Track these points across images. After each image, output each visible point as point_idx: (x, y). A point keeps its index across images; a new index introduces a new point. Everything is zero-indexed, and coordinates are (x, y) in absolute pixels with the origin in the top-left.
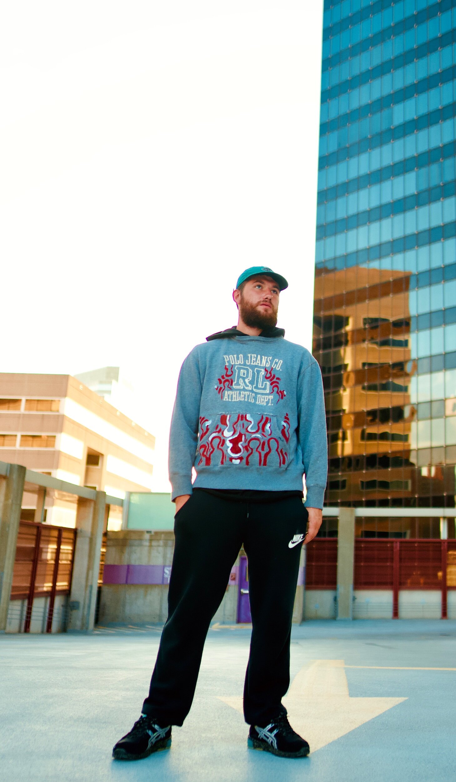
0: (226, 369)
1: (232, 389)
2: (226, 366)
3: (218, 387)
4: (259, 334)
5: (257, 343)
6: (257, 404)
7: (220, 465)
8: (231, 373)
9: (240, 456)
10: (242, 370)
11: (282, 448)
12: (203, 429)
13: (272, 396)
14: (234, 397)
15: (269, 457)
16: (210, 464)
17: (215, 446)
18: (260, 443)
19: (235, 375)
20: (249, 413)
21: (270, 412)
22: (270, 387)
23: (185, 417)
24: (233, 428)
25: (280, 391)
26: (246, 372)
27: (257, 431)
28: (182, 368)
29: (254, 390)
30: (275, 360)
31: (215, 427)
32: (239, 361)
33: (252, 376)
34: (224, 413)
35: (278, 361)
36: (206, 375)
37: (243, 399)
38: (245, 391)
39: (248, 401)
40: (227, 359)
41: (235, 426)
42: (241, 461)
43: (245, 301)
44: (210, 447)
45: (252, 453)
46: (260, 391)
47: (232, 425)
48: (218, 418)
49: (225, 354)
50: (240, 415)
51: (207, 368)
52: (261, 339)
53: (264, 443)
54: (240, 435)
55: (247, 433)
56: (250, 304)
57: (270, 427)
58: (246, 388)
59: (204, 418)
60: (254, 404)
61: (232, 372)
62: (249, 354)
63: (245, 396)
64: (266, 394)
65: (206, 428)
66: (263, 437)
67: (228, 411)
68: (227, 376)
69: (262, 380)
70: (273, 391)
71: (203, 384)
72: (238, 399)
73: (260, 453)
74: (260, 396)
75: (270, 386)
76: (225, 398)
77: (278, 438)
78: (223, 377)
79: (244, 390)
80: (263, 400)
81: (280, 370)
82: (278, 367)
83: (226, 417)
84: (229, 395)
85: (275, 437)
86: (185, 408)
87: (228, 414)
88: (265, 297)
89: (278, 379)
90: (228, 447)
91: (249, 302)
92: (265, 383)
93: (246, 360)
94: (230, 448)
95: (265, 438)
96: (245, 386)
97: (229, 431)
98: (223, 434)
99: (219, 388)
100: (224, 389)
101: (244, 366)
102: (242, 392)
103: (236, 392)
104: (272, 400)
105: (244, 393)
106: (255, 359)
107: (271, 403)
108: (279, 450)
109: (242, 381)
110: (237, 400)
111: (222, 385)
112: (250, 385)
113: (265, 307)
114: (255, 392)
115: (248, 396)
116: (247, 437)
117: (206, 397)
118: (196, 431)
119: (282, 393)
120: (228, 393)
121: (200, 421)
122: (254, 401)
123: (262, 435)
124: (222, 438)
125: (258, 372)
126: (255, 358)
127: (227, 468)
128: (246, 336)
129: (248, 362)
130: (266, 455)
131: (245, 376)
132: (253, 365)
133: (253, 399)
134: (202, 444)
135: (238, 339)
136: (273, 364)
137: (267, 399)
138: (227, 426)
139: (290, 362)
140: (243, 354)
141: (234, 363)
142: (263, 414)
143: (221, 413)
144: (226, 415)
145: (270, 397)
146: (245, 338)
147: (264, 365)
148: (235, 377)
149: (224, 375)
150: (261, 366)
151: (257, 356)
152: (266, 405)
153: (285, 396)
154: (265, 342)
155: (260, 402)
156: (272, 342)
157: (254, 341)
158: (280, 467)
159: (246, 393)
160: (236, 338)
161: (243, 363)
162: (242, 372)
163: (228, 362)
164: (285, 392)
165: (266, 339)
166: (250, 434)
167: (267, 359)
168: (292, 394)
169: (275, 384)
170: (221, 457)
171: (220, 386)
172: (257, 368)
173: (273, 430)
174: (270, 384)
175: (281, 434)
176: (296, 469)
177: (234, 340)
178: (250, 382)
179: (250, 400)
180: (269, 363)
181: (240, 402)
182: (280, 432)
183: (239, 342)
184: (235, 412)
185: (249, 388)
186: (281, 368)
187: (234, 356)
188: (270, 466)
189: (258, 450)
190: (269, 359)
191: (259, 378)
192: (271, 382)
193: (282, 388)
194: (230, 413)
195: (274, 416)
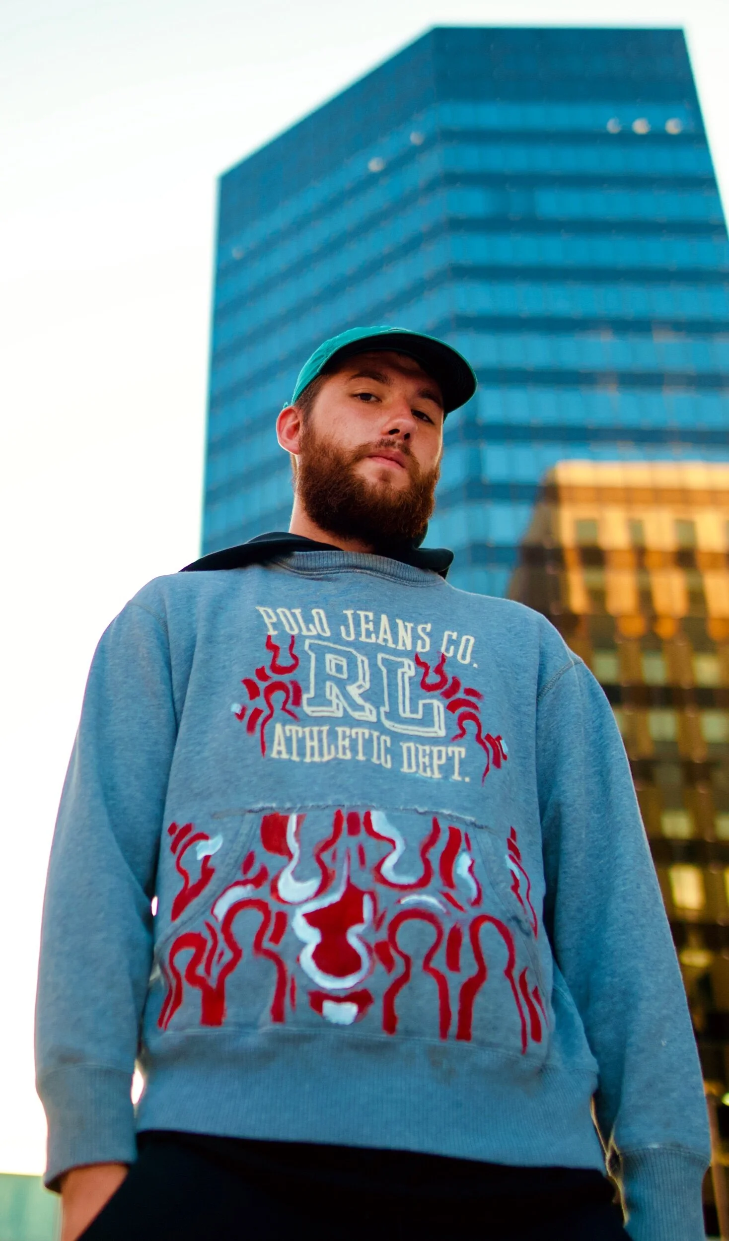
0: (271, 646)
1: (300, 716)
2: (269, 637)
3: (244, 710)
6: (405, 777)
7: (267, 1025)
8: (291, 662)
9: (359, 988)
10: (329, 657)
11: (524, 965)
12: (189, 872)
13: (463, 751)
14: (312, 748)
15: (479, 1000)
16: (224, 1020)
17: (245, 941)
18: (440, 933)
19: (309, 669)
20: (382, 807)
21: (465, 810)
22: (447, 718)
23: (114, 826)
24: (316, 865)
25: (488, 737)
26: (344, 663)
27: (423, 882)
28: (102, 652)
29: (388, 724)
30: (447, 633)
31: (242, 860)
32: (315, 627)
33: (372, 674)
34: (274, 805)
35: (459, 637)
36: (193, 670)
37: (348, 752)
38: (351, 727)
40: (270, 617)
41: (326, 857)
42: (361, 1010)
44: (222, 944)
45: (405, 978)
46: (410, 728)
47: (311, 851)
48: (251, 827)
49: (261, 604)
50: (345, 814)
51: (199, 644)
52: (387, 568)
53: (456, 934)
54: (353, 896)
55: (380, 889)
56: (333, 451)
57: (470, 869)
58: (356, 715)
59: (188, 828)
60: (395, 775)
61: (295, 657)
62: (347, 608)
63: (354, 742)
64: (434, 741)
65: (200, 866)
66: (450, 905)
67: (291, 800)
68: (276, 669)
69: (411, 693)
70: (463, 731)
71: (182, 706)
72: (329, 753)
73: (442, 981)
74: (411, 745)
75: (445, 713)
76: (276, 748)
77: (509, 920)
78: (261, 675)
79: (348, 721)
80: (427, 760)
81: (471, 664)
82: (463, 657)
83: (286, 819)
84: (288, 740)
85: (497, 916)
86: (113, 789)
87: (290, 810)
89: (469, 692)
90: (303, 945)
91: (329, 445)
92: (424, 705)
93: (339, 625)
94: (310, 949)
95: (458, 914)
96: (349, 709)
97: (298, 877)
98: (274, 890)
99: (249, 713)
100: (270, 716)
101: (335, 642)
102: (340, 730)
103: (315, 729)
104: (461, 762)
105: (348, 733)
106: (371, 626)
107: (462, 774)
108: (516, 974)
109: (335, 690)
110: (326, 758)
111: (260, 702)
112: (368, 706)
113: (383, 465)
114: (388, 729)
115: (368, 742)
116: (381, 907)
117: (198, 748)
119: (494, 742)
120: (284, 731)
121: (167, 840)
122: (393, 763)
123: (444, 900)
124: (273, 907)
125: (393, 669)
126: (371, 624)
127: (298, 1039)
128: (334, 552)
129: (348, 634)
130: (470, 989)
131: (345, 676)
132: (368, 644)
133: (389, 757)
134: (183, 931)
135: (301, 564)
136: (441, 646)
137: (440, 757)
138: (290, 856)
139: (500, 643)
140: (322, 608)
141: (295, 632)
142: (437, 813)
143: (260, 805)
144: (282, 814)
145: (453, 752)
146: (326, 559)
147: (409, 647)
148: (308, 675)
149: (265, 667)
150: (399, 650)
151: (375, 614)
152: (439, 779)
153: (505, 757)
154: (396, 578)
155: (414, 769)
156: (418, 581)
157: (358, 571)
158: (524, 1050)
159: (357, 733)
160: (292, 561)
161: (328, 634)
162: (330, 661)
163: (274, 625)
164: (502, 742)
165: (402, 570)
166: (395, 893)
167: (414, 630)
168: (525, 758)
169: (462, 709)
170: (273, 990)
171: (252, 705)
172: (383, 652)
173: (484, 882)
174: (444, 707)
175: (519, 904)
176: (574, 1071)
177: (283, 570)
178: (365, 696)
179: (375, 760)
180: (423, 640)
181: (338, 763)
182: (514, 895)
183: (304, 574)
184: (321, 803)
185: (367, 717)
186: (472, 658)
187: (293, 611)
188: (483, 1044)
189: (433, 964)
190: (424, 629)
191: (397, 685)
192: (447, 702)
193: (491, 728)
194: (299, 806)
195: (481, 827)
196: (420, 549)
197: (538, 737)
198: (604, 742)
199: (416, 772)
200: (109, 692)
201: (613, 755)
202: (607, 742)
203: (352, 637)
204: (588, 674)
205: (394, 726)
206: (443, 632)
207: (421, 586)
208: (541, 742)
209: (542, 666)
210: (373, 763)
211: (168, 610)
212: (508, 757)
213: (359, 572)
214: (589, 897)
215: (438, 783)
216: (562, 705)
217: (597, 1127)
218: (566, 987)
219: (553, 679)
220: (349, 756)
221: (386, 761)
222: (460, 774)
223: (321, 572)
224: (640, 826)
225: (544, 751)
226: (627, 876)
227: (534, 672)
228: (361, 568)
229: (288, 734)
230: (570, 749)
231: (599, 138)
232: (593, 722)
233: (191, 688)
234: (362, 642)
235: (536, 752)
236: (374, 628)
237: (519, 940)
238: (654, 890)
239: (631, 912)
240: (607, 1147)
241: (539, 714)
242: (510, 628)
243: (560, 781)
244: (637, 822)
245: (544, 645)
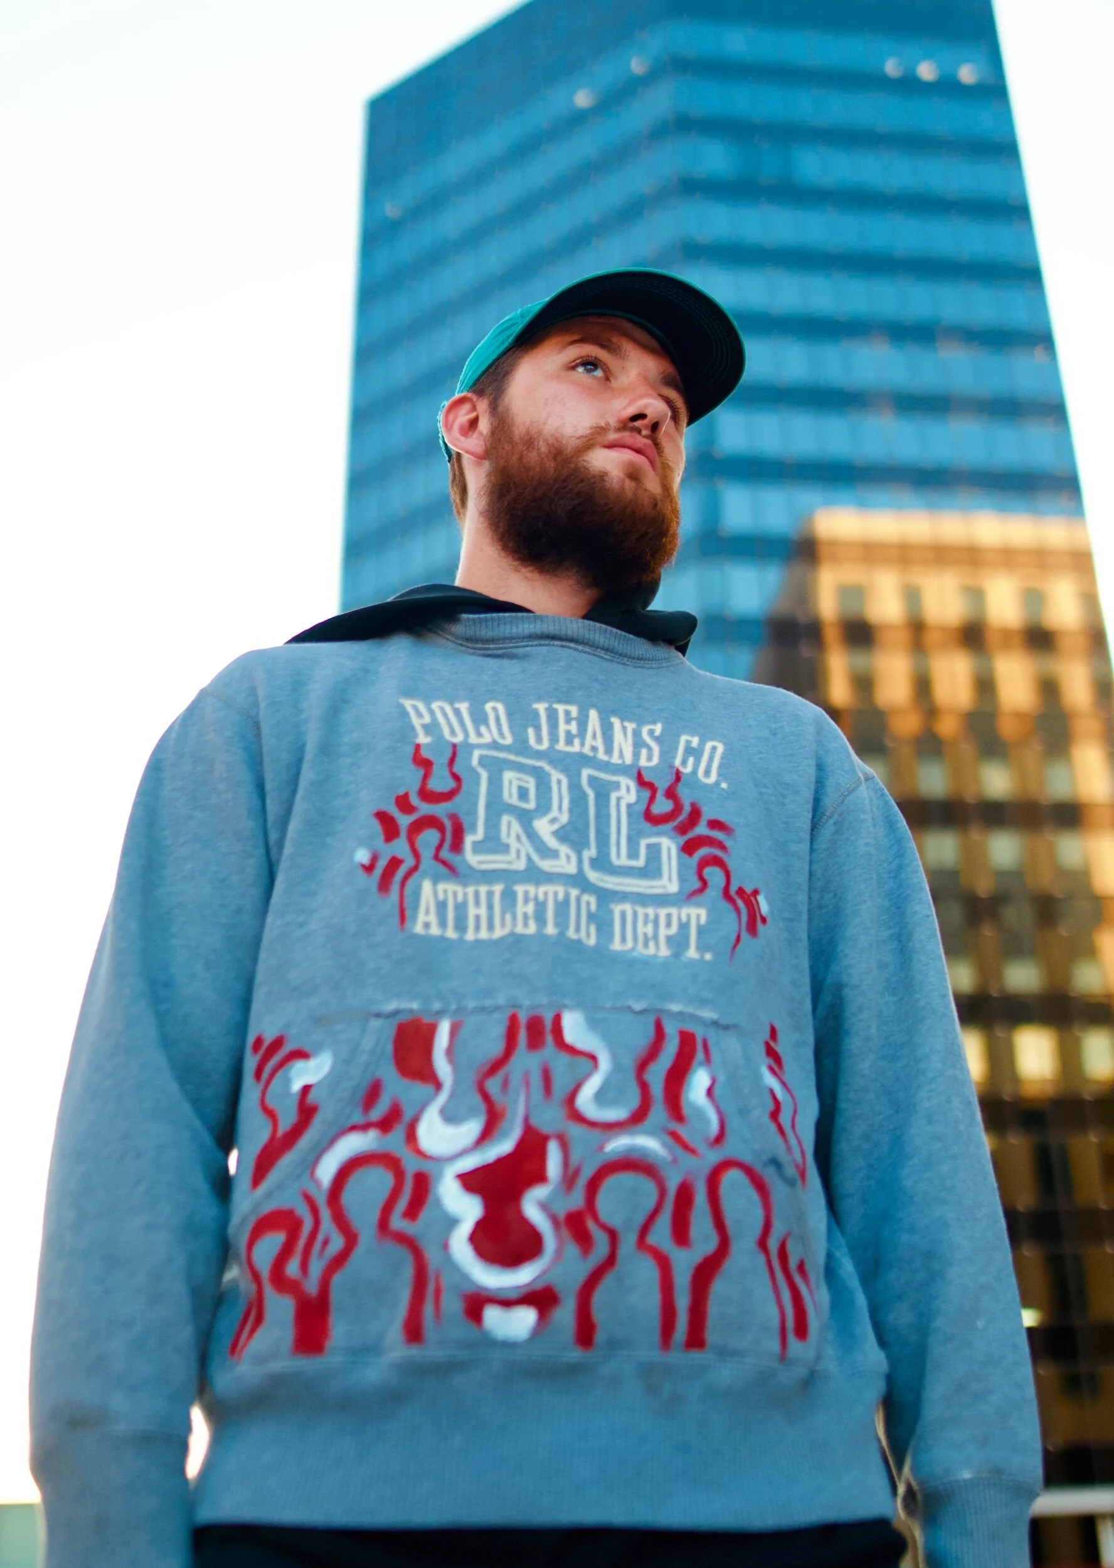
0: (424, 764)
1: (460, 869)
2: (418, 747)
3: (374, 859)
4: (584, 612)
5: (575, 653)
6: (616, 959)
7: (396, 1349)
8: (451, 784)
9: (539, 1286)
10: (508, 776)
11: (785, 1229)
12: (277, 1113)
13: (703, 913)
14: (478, 918)
15: (718, 1288)
16: (327, 1344)
17: (364, 1218)
18: (662, 1193)
19: (477, 796)
20: (579, 1005)
21: (703, 1002)
22: (680, 865)
23: (166, 1042)
24: (477, 1099)
25: (741, 892)
26: (531, 784)
27: (638, 1117)
28: (156, 769)
29: (593, 876)
30: (683, 738)
31: (361, 1093)
32: (489, 730)
33: (572, 801)
34: (415, 1006)
35: (702, 744)
36: (298, 798)
37: (531, 923)
38: (538, 885)
39: (562, 934)
40: (420, 715)
41: (493, 1086)
42: (542, 1316)
43: (518, 431)
44: (327, 1225)
45: (610, 1261)
46: (627, 881)
47: (471, 1077)
48: (378, 1039)
49: (409, 693)
50: (523, 1019)
51: (309, 756)
52: (600, 639)
53: (685, 1195)
54: (531, 1143)
55: (575, 1131)
56: (546, 440)
57: (710, 1092)
58: (546, 865)
59: (278, 1043)
60: (601, 956)
61: (456, 778)
62: (540, 699)
63: (540, 907)
64: (662, 900)
65: (295, 1101)
66: (679, 1151)
67: (440, 998)
68: (427, 795)
69: (630, 829)
70: (704, 883)
71: (280, 853)
72: (503, 925)
73: (664, 1264)
74: (628, 907)
75: (679, 858)
76: (422, 918)
77: (765, 1165)
78: (403, 803)
79: (533, 875)
80: (650, 930)
81: (717, 783)
82: (707, 773)
83: (432, 1029)
84: (442, 906)
85: (747, 1158)
86: (167, 985)
87: (440, 1013)
88: (632, 411)
89: (715, 824)
90: (453, 1222)
91: (540, 433)
92: (649, 846)
93: (526, 727)
94: (464, 1230)
95: (688, 1162)
96: (535, 858)
97: (450, 1116)
98: (411, 1136)
99: (382, 864)
100: (415, 868)
101: (519, 753)
102: (520, 889)
103: (483, 889)
104: (701, 931)
105: (532, 894)
106: (573, 727)
107: (701, 948)
108: (773, 1244)
109: (516, 828)
110: (498, 933)
111: (400, 847)
112: (564, 850)
113: (628, 456)
114: (594, 885)
115: (562, 907)
116: (575, 1157)
117: (301, 919)
118: (226, 1138)
119: (749, 898)
120: (435, 892)
121: (251, 1062)
122: (598, 937)
123: (669, 1140)
124: (411, 1165)
125: (603, 792)
126: (574, 723)
127: (445, 1369)
128: (520, 614)
129: (539, 740)
130: (706, 1272)
131: (531, 805)
132: (568, 754)
133: (593, 928)
134: (268, 1207)
135: (470, 633)
136: (674, 757)
137: (669, 924)
138: (438, 1086)
139: (760, 752)
140: (503, 701)
141: (459, 739)
142: (663, 1011)
143: (392, 1006)
144: (426, 1020)
145: (689, 916)
146: (508, 626)
147: (628, 760)
148: (475, 805)
149: (410, 794)
150: (613, 764)
151: (580, 712)
152: (667, 957)
153: (764, 920)
154: (612, 655)
155: (630, 944)
156: (645, 660)
157: (556, 643)
158: (783, 1357)
159: (546, 894)
160: (458, 629)
161: (508, 740)
162: (510, 783)
163: (427, 729)
164: (761, 898)
165: (621, 642)
166: (595, 1135)
167: (637, 733)
168: (792, 920)
169: (704, 851)
170: (405, 1296)
171: (388, 851)
172: (590, 767)
173: (729, 1109)
174: (678, 849)
175: (779, 1140)
176: (853, 1374)
177: (444, 642)
178: (562, 835)
179: (571, 934)
180: (650, 749)
181: (516, 941)
182: (773, 1127)
183: (474, 649)
184: (488, 1003)
185: (562, 867)
186: (719, 775)
187: (457, 705)
188: (724, 1353)
189: (652, 1239)
190: (651, 733)
191: (608, 817)
192: (682, 840)
193: (745, 876)
194: (453, 1007)
195: (727, 1028)
196: (649, 611)
197: (811, 888)
198: (903, 892)
199: (633, 949)
200: (164, 833)
201: (916, 912)
202: (908, 892)
203: (545, 745)
204: (883, 795)
205: (602, 880)
206: (679, 736)
207: (649, 666)
208: (816, 896)
209: (819, 785)
210: (568, 939)
211: (263, 705)
212: (768, 920)
213: (557, 645)
214: (881, 1117)
215: (665, 965)
216: (847, 840)
217: (887, 1450)
218: (846, 1250)
219: (834, 803)
220: (532, 928)
221: (588, 935)
222: (698, 948)
223: (501, 646)
224: (951, 1011)
225: (820, 907)
226: (933, 1086)
227: (807, 794)
228: (561, 639)
229: (441, 896)
230: (856, 905)
231: (872, 81)
232: (891, 863)
233: (294, 826)
234: (559, 752)
235: (809, 910)
236: (579, 729)
237: (779, 1191)
238: (970, 1103)
239: (939, 1138)
240: (900, 1478)
241: (814, 855)
242: (776, 729)
243: (842, 951)
244: (947, 1007)
245: (822, 753)
